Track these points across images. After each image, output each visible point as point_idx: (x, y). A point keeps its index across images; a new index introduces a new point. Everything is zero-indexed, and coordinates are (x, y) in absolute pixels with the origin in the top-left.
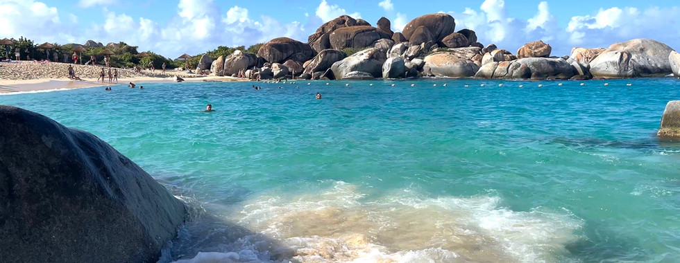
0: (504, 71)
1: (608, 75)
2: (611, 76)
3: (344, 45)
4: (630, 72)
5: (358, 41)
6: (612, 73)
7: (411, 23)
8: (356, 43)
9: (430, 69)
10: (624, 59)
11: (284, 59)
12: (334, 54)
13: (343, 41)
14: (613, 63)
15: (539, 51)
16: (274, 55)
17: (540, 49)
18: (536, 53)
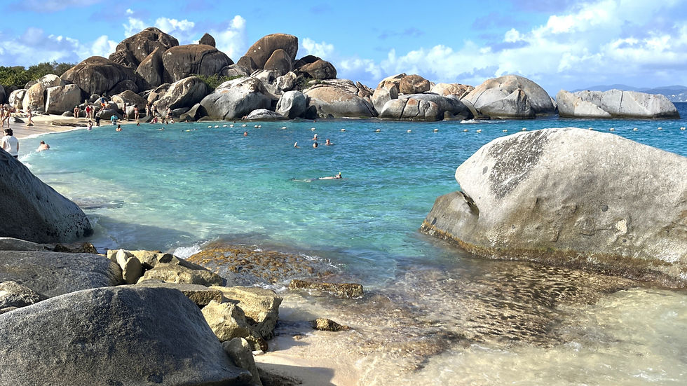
0: (415, 110)
1: (504, 115)
2: (508, 115)
3: (188, 70)
4: (527, 111)
5: (207, 66)
6: (510, 113)
7: (258, 45)
8: (203, 68)
9: (320, 107)
10: (522, 98)
11: (109, 88)
12: (202, 84)
13: (186, 64)
14: (511, 102)
15: (421, 86)
16: (98, 82)
17: (421, 84)
18: (417, 88)
